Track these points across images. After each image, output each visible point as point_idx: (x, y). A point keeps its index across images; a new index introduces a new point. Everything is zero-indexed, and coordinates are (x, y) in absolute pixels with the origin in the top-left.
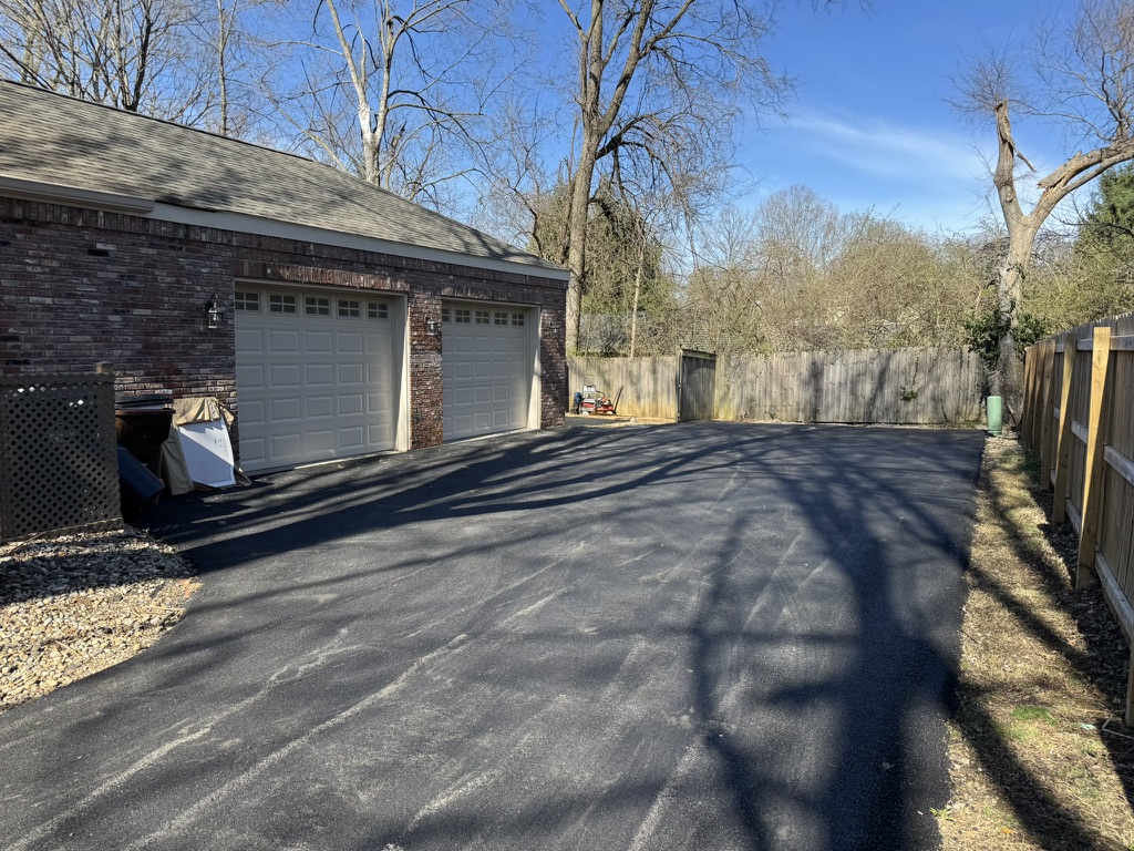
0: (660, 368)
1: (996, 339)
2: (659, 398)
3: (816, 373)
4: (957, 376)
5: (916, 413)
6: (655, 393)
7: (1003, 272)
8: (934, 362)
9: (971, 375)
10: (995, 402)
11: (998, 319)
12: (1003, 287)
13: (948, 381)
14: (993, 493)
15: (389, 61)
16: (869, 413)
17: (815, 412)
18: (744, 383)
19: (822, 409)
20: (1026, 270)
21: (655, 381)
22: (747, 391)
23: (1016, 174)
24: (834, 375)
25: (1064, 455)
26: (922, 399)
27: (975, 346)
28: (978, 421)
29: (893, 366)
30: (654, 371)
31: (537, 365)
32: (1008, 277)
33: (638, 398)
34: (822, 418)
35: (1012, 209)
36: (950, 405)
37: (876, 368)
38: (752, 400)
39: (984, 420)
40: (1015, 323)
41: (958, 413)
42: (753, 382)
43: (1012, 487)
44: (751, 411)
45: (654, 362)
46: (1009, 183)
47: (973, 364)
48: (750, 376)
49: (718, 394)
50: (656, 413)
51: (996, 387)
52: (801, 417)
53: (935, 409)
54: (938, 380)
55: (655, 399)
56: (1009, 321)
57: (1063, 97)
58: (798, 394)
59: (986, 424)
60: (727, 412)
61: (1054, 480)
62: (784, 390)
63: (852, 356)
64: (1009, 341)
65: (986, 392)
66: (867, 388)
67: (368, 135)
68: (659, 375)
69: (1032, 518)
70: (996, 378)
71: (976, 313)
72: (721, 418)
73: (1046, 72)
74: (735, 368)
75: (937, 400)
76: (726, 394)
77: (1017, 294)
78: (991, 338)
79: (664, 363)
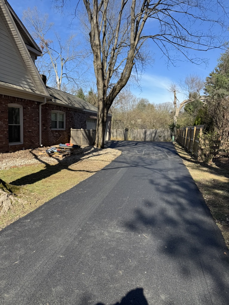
0: (118, 131)
1: (173, 128)
2: (118, 137)
3: (145, 133)
4: (167, 133)
5: (161, 139)
6: (117, 136)
7: (175, 117)
8: (164, 131)
9: (169, 133)
10: (173, 137)
11: (174, 125)
12: (174, 120)
13: (166, 134)
14: (176, 146)
15: (62, 68)
16: (154, 139)
17: (145, 139)
18: (133, 134)
19: (146, 138)
20: (178, 117)
21: (117, 133)
22: (134, 135)
23: (177, 102)
24: (148, 133)
25: (184, 140)
26: (162, 137)
27: (170, 129)
28: (170, 140)
29: (158, 131)
30: (117, 132)
31: (108, 130)
32: (175, 118)
33: (113, 137)
34: (146, 140)
35: (176, 107)
36: (166, 138)
37: (155, 132)
38: (135, 137)
39: (171, 140)
40: (176, 125)
41: (167, 139)
42: (135, 134)
43: (177, 146)
44: (134, 139)
45: (117, 130)
46: (176, 103)
47: (170, 131)
48: (134, 133)
49: (128, 136)
50: (117, 139)
51: (173, 135)
52: (143, 140)
53: (164, 138)
54: (164, 134)
55: (117, 137)
56: (175, 125)
57: (183, 90)
58: (142, 136)
59: (172, 141)
60: (130, 139)
61: (182, 144)
62: (140, 135)
63: (151, 130)
64: (175, 128)
65: (172, 136)
66: (153, 135)
67: (58, 83)
68: (118, 132)
69: (180, 147)
70: (173, 134)
71: (170, 124)
72: (129, 140)
73: (181, 86)
74: (132, 131)
75: (164, 137)
76: (130, 136)
77: (176, 121)
78: (173, 127)
79: (119, 130)
